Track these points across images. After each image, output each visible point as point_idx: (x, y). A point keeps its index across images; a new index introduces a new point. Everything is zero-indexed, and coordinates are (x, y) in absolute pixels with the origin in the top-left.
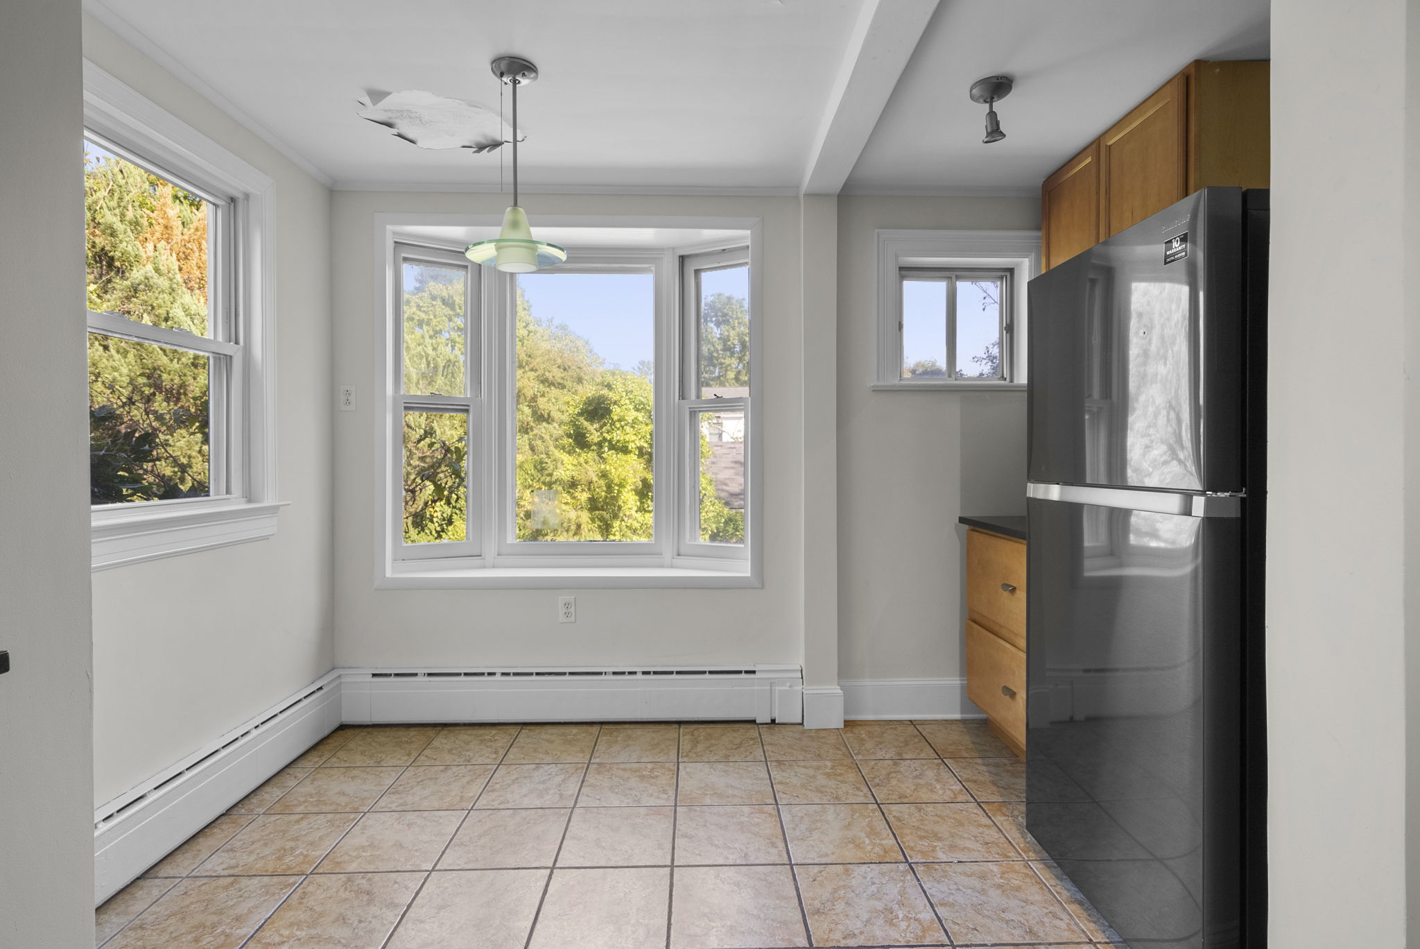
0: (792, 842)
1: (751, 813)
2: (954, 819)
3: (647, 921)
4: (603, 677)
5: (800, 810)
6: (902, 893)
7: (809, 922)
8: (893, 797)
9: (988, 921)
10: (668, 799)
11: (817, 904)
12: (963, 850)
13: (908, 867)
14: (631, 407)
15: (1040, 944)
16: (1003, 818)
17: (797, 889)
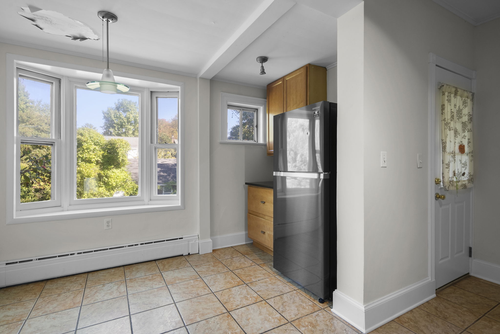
0: (210, 287)
1: (194, 282)
2: (253, 270)
3: (174, 320)
4: (124, 248)
5: (209, 278)
6: (247, 291)
7: (225, 306)
8: (235, 268)
9: (271, 292)
10: (163, 284)
11: (225, 301)
12: (258, 277)
13: (246, 285)
14: (93, 144)
15: (284, 294)
16: (265, 267)
17: (218, 299)
